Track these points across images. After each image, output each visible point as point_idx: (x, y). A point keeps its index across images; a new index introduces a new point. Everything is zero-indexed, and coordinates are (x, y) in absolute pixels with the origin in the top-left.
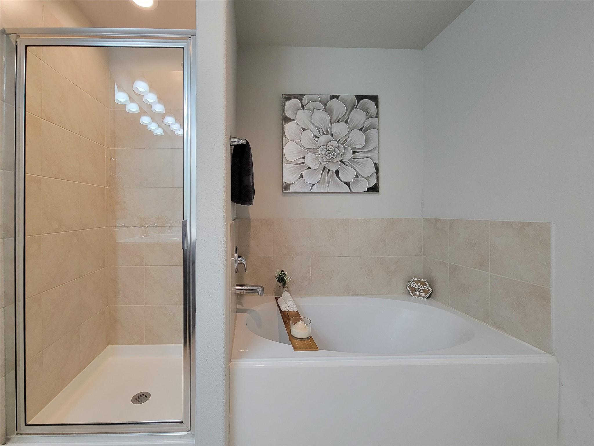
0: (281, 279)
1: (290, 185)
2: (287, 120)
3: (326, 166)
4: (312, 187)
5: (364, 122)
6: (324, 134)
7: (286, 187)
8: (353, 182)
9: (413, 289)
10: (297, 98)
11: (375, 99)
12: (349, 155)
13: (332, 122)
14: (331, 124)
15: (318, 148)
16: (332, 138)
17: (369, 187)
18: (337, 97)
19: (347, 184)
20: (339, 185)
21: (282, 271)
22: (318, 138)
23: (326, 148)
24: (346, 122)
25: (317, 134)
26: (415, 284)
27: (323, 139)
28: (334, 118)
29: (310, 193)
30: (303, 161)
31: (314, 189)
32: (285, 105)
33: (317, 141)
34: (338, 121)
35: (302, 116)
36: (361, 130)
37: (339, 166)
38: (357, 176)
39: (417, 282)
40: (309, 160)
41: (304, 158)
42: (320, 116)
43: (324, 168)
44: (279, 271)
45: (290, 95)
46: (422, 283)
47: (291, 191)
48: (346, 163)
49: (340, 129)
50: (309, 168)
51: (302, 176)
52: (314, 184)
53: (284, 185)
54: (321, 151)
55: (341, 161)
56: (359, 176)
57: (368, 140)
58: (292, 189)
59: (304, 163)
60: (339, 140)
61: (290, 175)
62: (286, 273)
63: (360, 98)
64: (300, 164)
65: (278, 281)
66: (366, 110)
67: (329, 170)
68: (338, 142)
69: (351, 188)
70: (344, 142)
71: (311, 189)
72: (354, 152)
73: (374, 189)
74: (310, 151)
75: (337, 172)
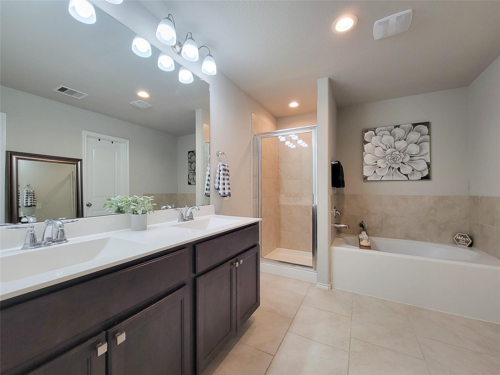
0: (362, 225)
1: (367, 177)
2: (366, 142)
3: (391, 166)
4: (382, 177)
5: (419, 139)
6: (389, 148)
7: (365, 178)
8: (411, 174)
9: (458, 240)
10: (372, 130)
11: (427, 124)
12: (408, 158)
13: (395, 141)
14: (395, 142)
15: (386, 156)
16: (395, 150)
17: (422, 177)
18: (398, 126)
19: (406, 175)
20: (400, 176)
21: (363, 221)
22: (385, 150)
23: (391, 156)
24: (405, 140)
25: (385, 148)
26: (459, 237)
27: (389, 151)
28: (397, 138)
29: (381, 181)
30: (376, 164)
31: (383, 179)
32: (364, 135)
33: (385, 152)
34: (400, 140)
35: (375, 140)
36: (416, 143)
37: (400, 165)
38: (413, 170)
39: (461, 236)
40: (380, 163)
41: (376, 162)
42: (386, 138)
43: (390, 167)
44: (359, 221)
45: (368, 129)
46: (465, 237)
47: (368, 180)
48: (405, 163)
49: (401, 145)
50: (380, 167)
51: (375, 172)
52: (383, 176)
53: (364, 177)
54: (388, 158)
55: (402, 162)
56: (415, 171)
57: (421, 149)
58: (369, 179)
59: (376, 165)
60: (400, 151)
61: (368, 171)
62: (364, 222)
63: (415, 125)
64: (374, 165)
65: (360, 226)
66: (420, 131)
67: (393, 168)
68: (399, 152)
69: (409, 178)
70: (404, 151)
71: (381, 179)
72: (411, 157)
73: (427, 178)
74: (380, 158)
75: (399, 169)
